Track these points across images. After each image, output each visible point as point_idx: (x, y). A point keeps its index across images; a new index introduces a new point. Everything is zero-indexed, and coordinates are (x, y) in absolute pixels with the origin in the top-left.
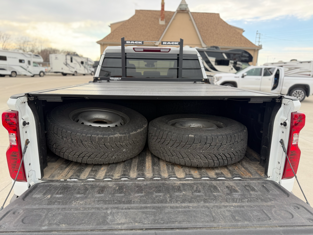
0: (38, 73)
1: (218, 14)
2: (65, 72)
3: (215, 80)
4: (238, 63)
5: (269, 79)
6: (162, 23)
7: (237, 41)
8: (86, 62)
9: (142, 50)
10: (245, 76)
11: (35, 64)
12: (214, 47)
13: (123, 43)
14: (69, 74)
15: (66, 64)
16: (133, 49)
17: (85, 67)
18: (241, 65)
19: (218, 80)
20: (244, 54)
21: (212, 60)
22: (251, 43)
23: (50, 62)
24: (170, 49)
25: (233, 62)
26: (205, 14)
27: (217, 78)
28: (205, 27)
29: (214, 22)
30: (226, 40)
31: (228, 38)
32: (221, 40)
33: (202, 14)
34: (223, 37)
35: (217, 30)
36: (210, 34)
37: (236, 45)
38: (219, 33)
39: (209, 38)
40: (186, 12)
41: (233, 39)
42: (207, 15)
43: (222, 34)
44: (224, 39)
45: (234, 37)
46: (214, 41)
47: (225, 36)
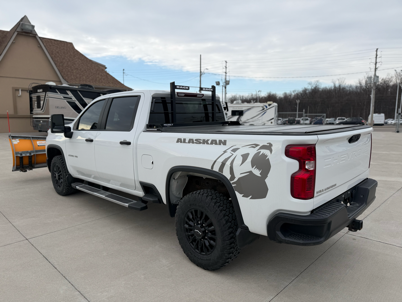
1: (71, 44)
12: (86, 85)
16: (177, 94)
24: (203, 94)
28: (58, 58)
29: (69, 54)
30: (91, 78)
31: (92, 75)
32: (84, 77)
33: (49, 40)
34: (86, 74)
35: (75, 64)
36: (67, 67)
37: (104, 84)
38: (79, 67)
39: (68, 73)
40: (33, 35)
41: (98, 77)
42: (56, 43)
43: (82, 69)
44: (87, 76)
45: (99, 74)
46: (75, 78)
47: (88, 72)
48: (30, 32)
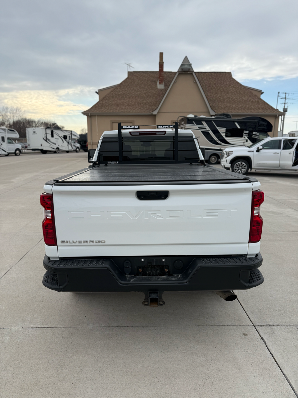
0: (14, 151)
1: (230, 74)
2: (45, 149)
3: (225, 156)
4: (254, 133)
5: (290, 153)
6: (160, 86)
7: (254, 105)
8: (69, 136)
9: (138, 134)
10: (261, 149)
11: (10, 141)
12: (224, 115)
13: (120, 128)
14: (50, 151)
15: (46, 140)
16: (129, 133)
17: (68, 143)
18: (258, 136)
19: (228, 156)
20: (261, 122)
21: (222, 131)
22: (271, 107)
23: (27, 138)
24: (166, 132)
25: (247, 132)
26: (213, 74)
27: (227, 153)
28: (214, 90)
29: (225, 84)
30: (240, 105)
31: (242, 103)
32: (234, 106)
33: (210, 74)
34: (236, 102)
35: (228, 93)
36: (220, 98)
37: (253, 111)
38: (231, 96)
39: (219, 103)
40: (190, 73)
41: (249, 104)
42: (215, 75)
43: (234, 97)
44: (237, 104)
45: (250, 101)
46: (225, 107)
47: (239, 100)
48: (188, 70)
